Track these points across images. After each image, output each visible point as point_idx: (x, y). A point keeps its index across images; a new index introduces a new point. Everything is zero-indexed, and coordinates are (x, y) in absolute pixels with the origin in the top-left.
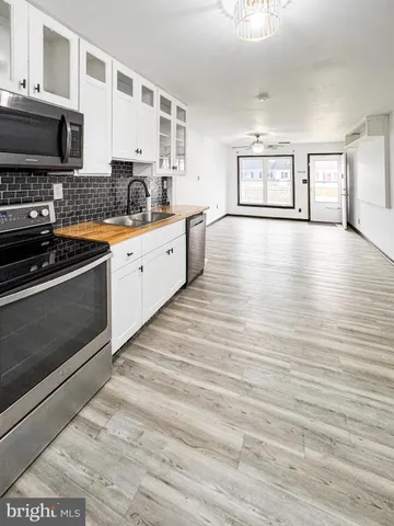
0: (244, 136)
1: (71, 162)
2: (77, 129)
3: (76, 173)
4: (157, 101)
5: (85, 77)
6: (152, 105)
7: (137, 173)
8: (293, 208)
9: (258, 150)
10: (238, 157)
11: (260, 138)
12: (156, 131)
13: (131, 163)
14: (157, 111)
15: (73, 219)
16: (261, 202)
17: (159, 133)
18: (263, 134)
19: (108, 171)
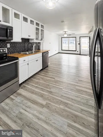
0: (61, 32)
1: (10, 38)
2: (11, 31)
3: (12, 41)
4: (35, 24)
5: (14, 18)
6: (33, 25)
7: (30, 41)
8: (76, 51)
9: (66, 36)
10: (62, 38)
11: (66, 33)
12: (35, 31)
13: (29, 39)
14: (35, 26)
15: (13, 52)
16: (67, 49)
17: (36, 32)
18: (67, 32)
19: (20, 41)
